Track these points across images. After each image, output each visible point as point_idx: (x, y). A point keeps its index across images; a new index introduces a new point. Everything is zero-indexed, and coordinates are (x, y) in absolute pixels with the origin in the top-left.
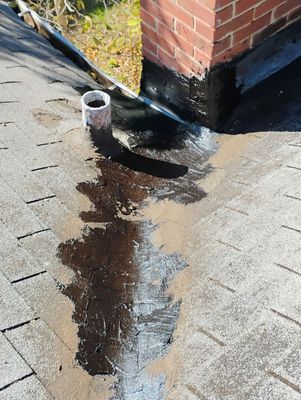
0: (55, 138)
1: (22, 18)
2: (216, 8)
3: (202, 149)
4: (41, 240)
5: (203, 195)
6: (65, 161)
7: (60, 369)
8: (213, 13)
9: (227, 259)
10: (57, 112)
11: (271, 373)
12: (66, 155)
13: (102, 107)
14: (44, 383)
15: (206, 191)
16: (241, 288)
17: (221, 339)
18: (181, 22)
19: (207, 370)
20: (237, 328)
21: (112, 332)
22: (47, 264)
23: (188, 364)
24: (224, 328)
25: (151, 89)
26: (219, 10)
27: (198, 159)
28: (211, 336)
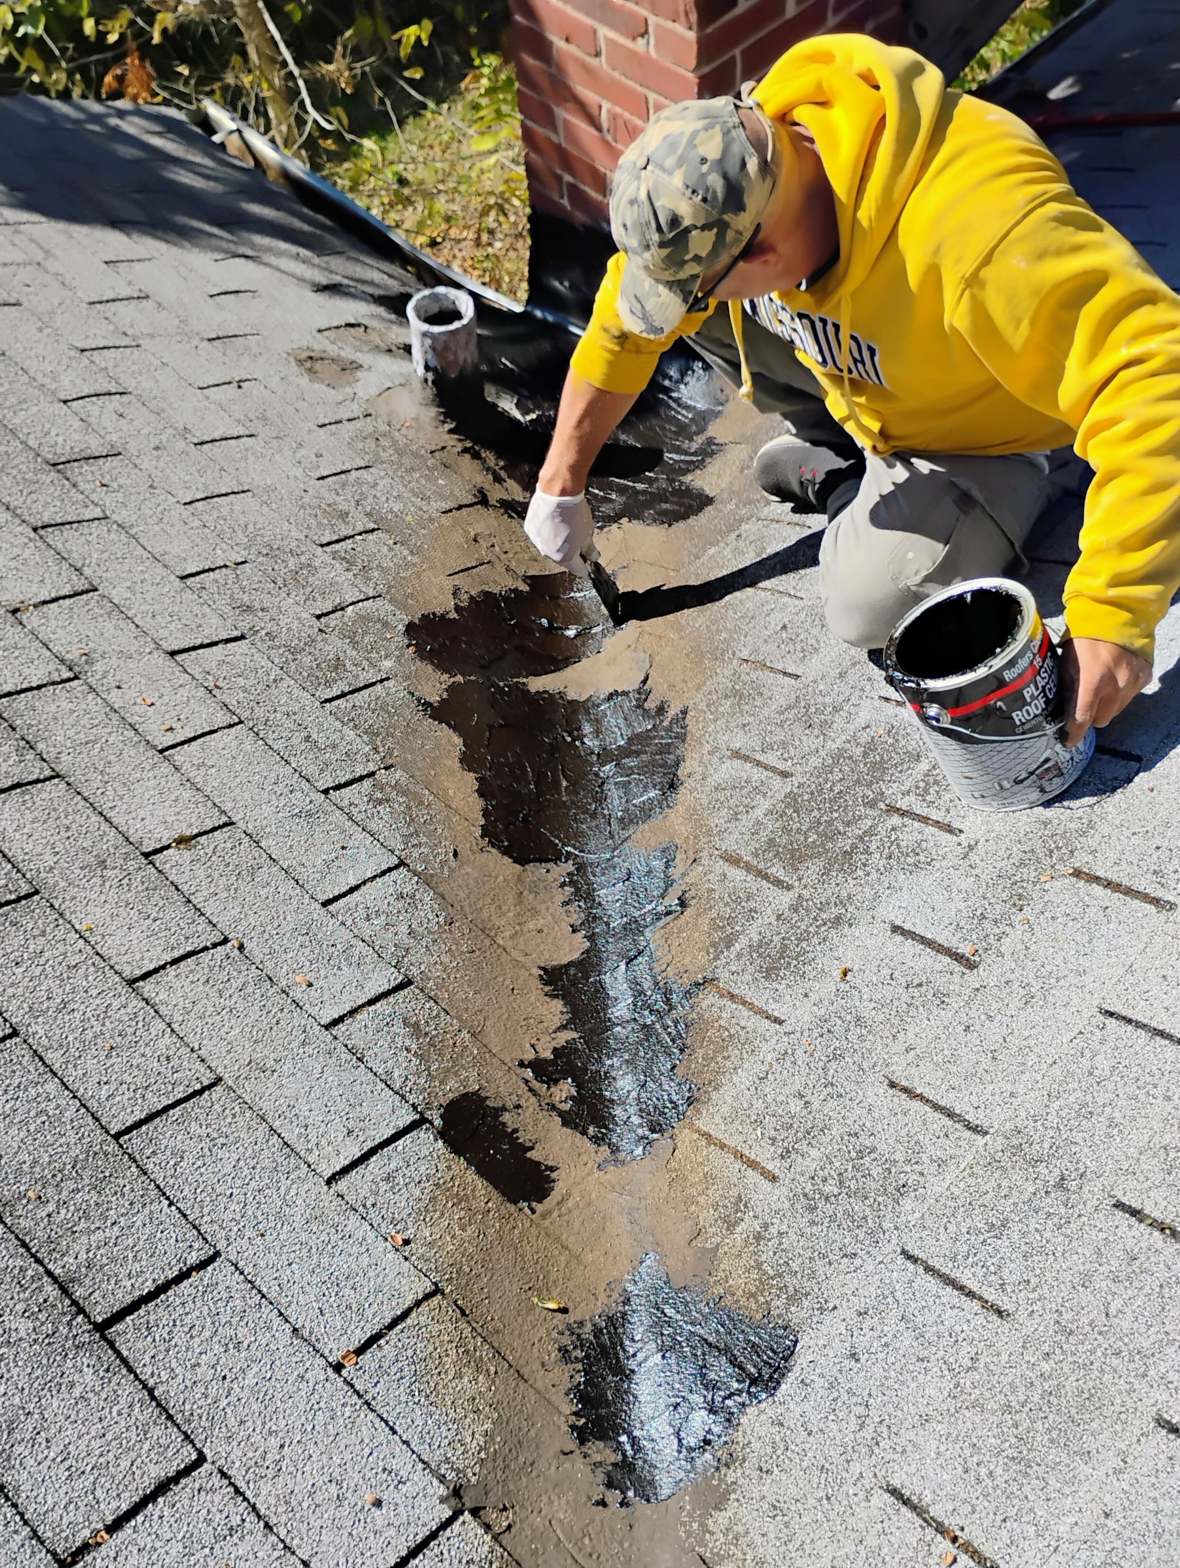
0: (356, 409)
1: (222, 146)
2: (699, 64)
3: (688, 408)
4: (364, 619)
5: (704, 501)
6: (384, 456)
7: (455, 854)
8: (692, 78)
9: (776, 619)
10: (348, 353)
11: (893, 810)
12: (384, 442)
13: (456, 325)
14: (426, 879)
15: (709, 492)
16: (811, 669)
17: (781, 766)
18: (618, 110)
19: (758, 823)
20: (810, 742)
21: (547, 785)
22: (388, 664)
23: (719, 819)
24: (784, 745)
25: (557, 284)
26: (706, 70)
27: (683, 431)
28: (759, 764)
